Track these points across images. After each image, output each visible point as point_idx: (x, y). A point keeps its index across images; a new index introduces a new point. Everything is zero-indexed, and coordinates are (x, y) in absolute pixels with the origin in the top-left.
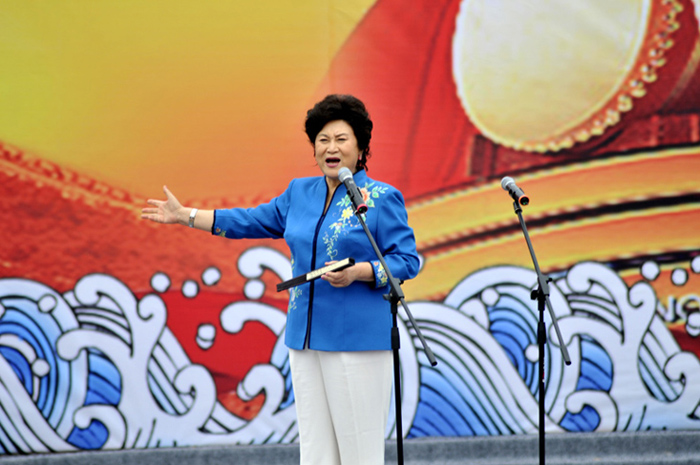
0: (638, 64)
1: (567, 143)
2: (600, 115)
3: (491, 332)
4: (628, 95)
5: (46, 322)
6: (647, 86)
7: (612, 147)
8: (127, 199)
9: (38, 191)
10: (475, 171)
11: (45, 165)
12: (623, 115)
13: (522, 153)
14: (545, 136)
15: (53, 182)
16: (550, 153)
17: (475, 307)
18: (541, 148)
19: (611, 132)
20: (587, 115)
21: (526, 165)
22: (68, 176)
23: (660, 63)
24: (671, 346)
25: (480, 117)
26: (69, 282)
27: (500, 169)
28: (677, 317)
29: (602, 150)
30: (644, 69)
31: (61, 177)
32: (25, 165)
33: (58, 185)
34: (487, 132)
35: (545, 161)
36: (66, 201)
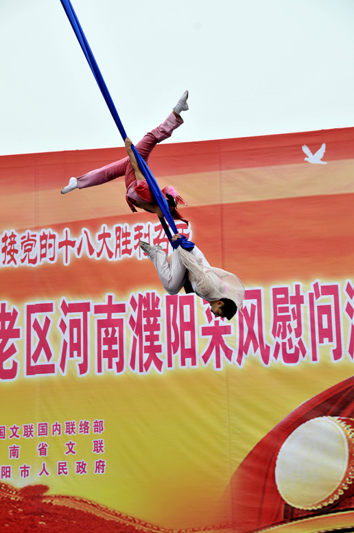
0: (345, 478)
1: (320, 507)
2: (331, 496)
4: (342, 489)
6: (349, 485)
7: (337, 508)
8: (158, 529)
9: (127, 527)
10: (285, 518)
11: (129, 518)
12: (340, 496)
13: (303, 510)
14: (311, 504)
15: (131, 524)
16: (313, 510)
18: (310, 509)
19: (336, 503)
20: (327, 496)
21: (304, 515)
22: (137, 521)
25: (286, 497)
27: (295, 517)
29: (334, 509)
30: (347, 479)
31: (135, 522)
32: (122, 518)
33: (134, 525)
34: (289, 503)
35: (311, 513)
36: (137, 530)
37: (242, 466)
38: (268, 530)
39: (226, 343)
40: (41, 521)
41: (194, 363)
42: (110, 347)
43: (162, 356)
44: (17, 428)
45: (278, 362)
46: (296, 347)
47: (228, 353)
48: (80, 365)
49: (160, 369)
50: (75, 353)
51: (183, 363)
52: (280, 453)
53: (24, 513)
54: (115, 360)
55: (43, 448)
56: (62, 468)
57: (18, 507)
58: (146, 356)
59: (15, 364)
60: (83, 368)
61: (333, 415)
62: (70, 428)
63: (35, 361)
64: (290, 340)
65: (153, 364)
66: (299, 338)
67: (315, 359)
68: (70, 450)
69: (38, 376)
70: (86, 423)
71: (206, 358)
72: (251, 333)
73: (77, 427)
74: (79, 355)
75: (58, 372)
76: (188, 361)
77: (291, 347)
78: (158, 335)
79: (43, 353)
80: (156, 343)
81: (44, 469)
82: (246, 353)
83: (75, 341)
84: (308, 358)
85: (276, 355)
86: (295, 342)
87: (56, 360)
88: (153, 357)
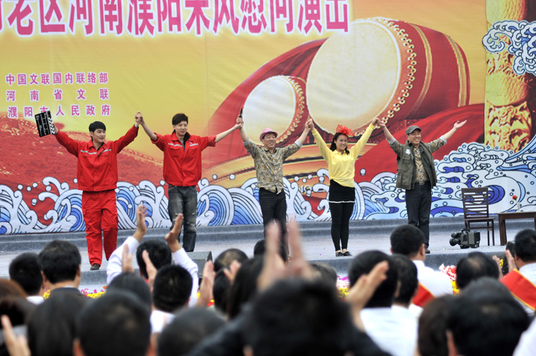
0: (292, 122)
2: (282, 136)
3: (254, 196)
5: (131, 193)
6: (295, 128)
8: (153, 160)
9: (128, 158)
12: (288, 136)
15: (132, 155)
17: (249, 189)
19: (285, 141)
22: (136, 153)
23: (299, 122)
24: (302, 199)
26: (137, 183)
28: (304, 191)
30: (294, 123)
31: (134, 154)
33: (133, 156)
36: (136, 160)
37: (217, 112)
38: (235, 161)
39: (205, 14)
40: (59, 151)
41: (179, 29)
42: (111, 13)
43: (154, 22)
44: (36, 77)
45: (245, 31)
46: (259, 21)
47: (207, 23)
48: (86, 26)
49: (152, 33)
50: (82, 16)
51: (171, 29)
52: (246, 103)
53: (44, 145)
54: (115, 24)
55: (58, 93)
56: (75, 110)
57: (40, 140)
58: (140, 22)
59: (31, 23)
60: (89, 29)
61: (285, 75)
62: (80, 78)
63: (48, 21)
64: (254, 15)
65: (146, 29)
66: (261, 14)
67: (273, 30)
68: (81, 96)
69: (50, 34)
70: (93, 75)
71: (189, 26)
72: (224, 7)
73: (86, 78)
74: (85, 18)
75: (68, 31)
76: (175, 27)
77: (255, 20)
78: (149, 5)
79: (54, 14)
80: (148, 11)
81: (60, 110)
82: (221, 23)
83: (81, 6)
84: (268, 29)
85: (243, 26)
86: (258, 16)
87: (65, 21)
88: (146, 23)
